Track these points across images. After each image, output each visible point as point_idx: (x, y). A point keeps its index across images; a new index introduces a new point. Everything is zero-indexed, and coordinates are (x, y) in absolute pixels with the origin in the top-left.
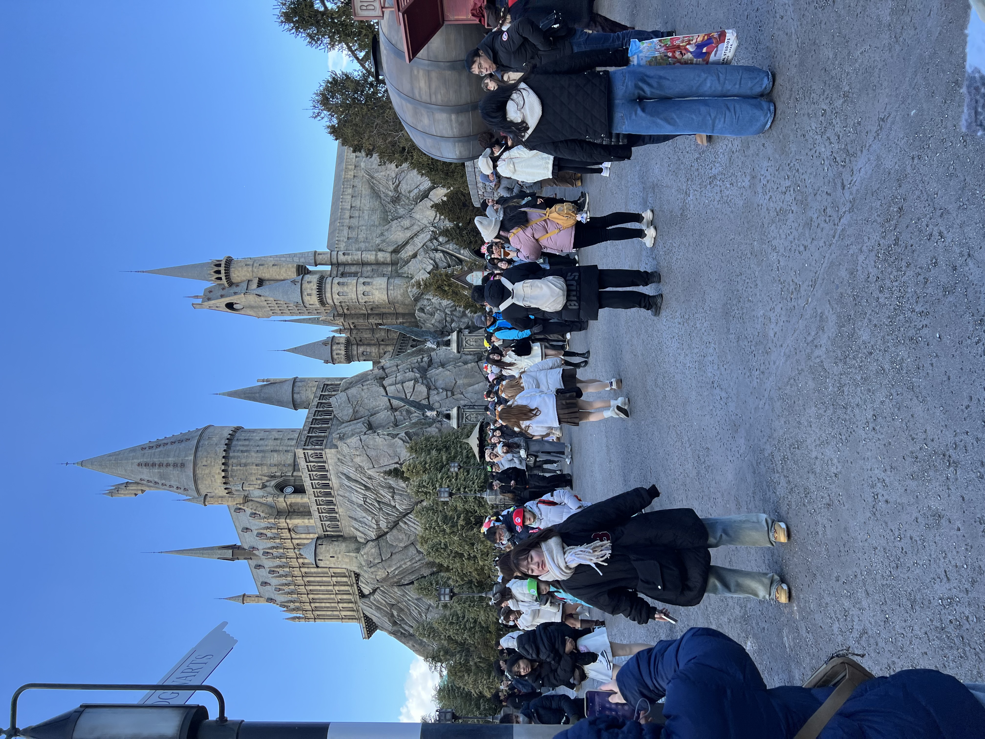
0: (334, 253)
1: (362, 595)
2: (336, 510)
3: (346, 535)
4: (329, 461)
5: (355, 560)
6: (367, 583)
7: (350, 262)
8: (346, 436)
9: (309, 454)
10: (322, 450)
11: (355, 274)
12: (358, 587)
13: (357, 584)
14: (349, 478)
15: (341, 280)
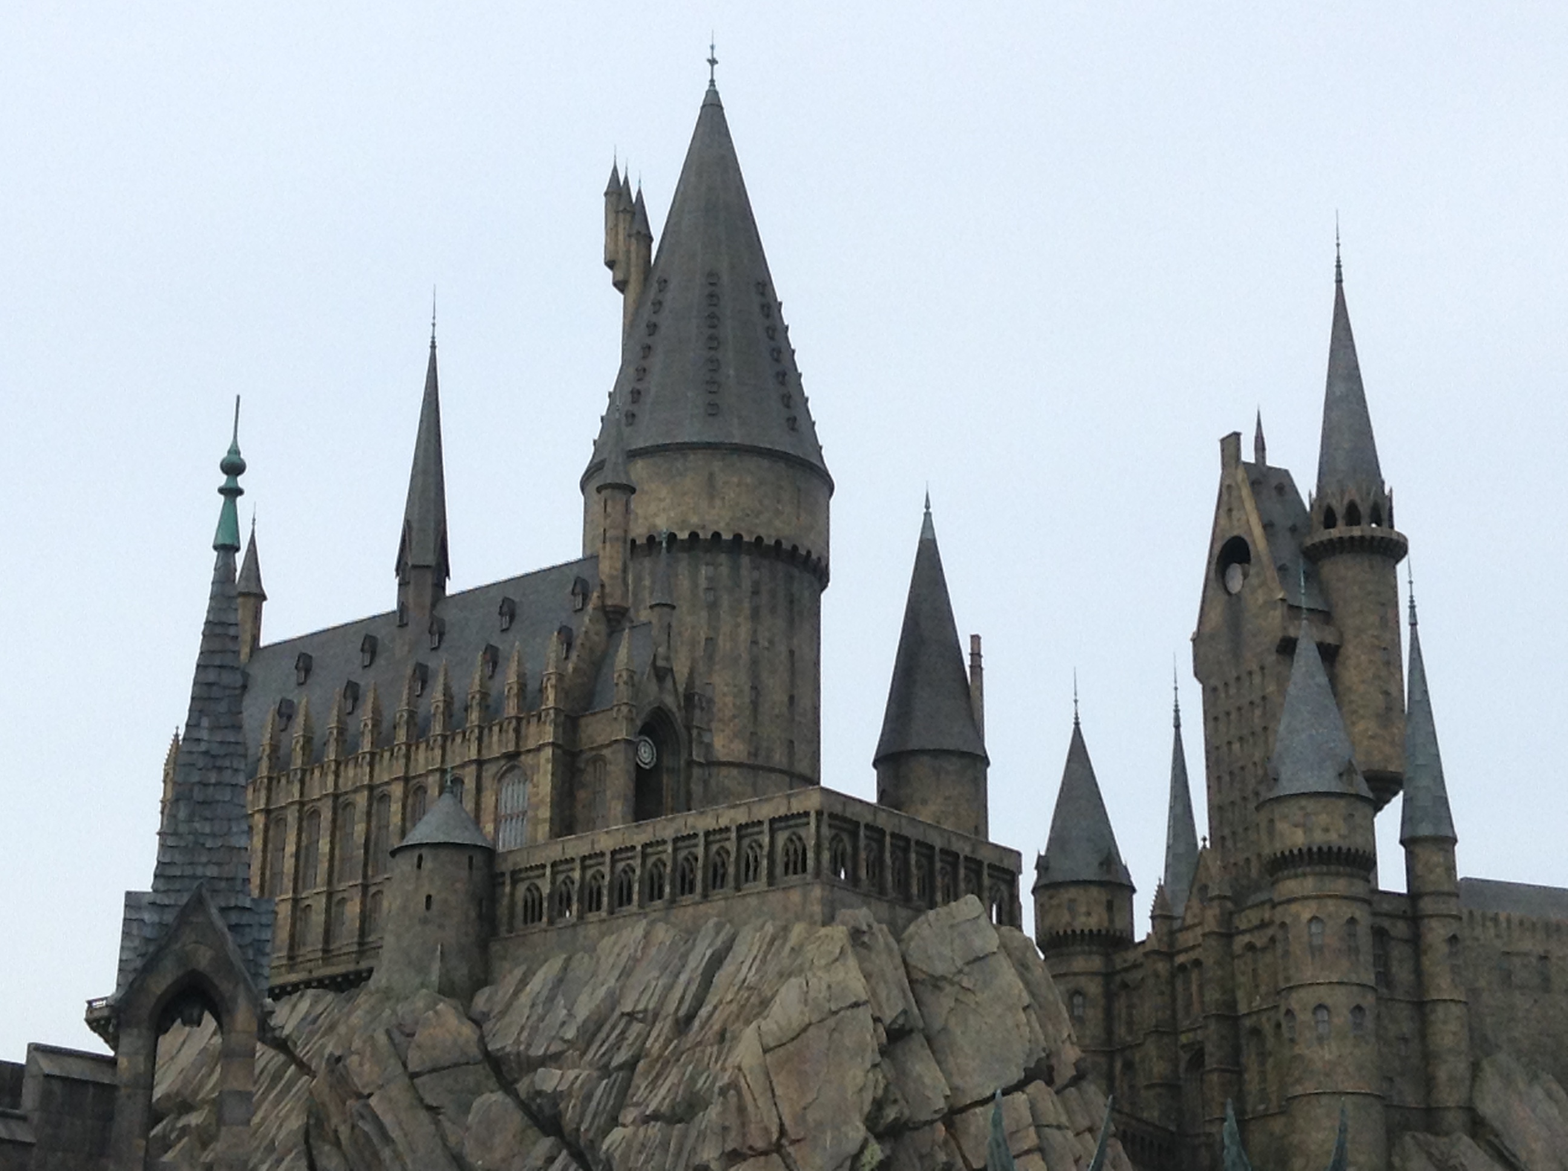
0: (1452, 907)
2: (592, 916)
3: (495, 947)
4: (775, 898)
5: (416, 977)
6: (311, 1020)
7: (1426, 961)
8: (864, 952)
9: (802, 832)
10: (818, 874)
11: (1385, 978)
12: (296, 987)
13: (308, 984)
14: (716, 962)
15: (1363, 930)
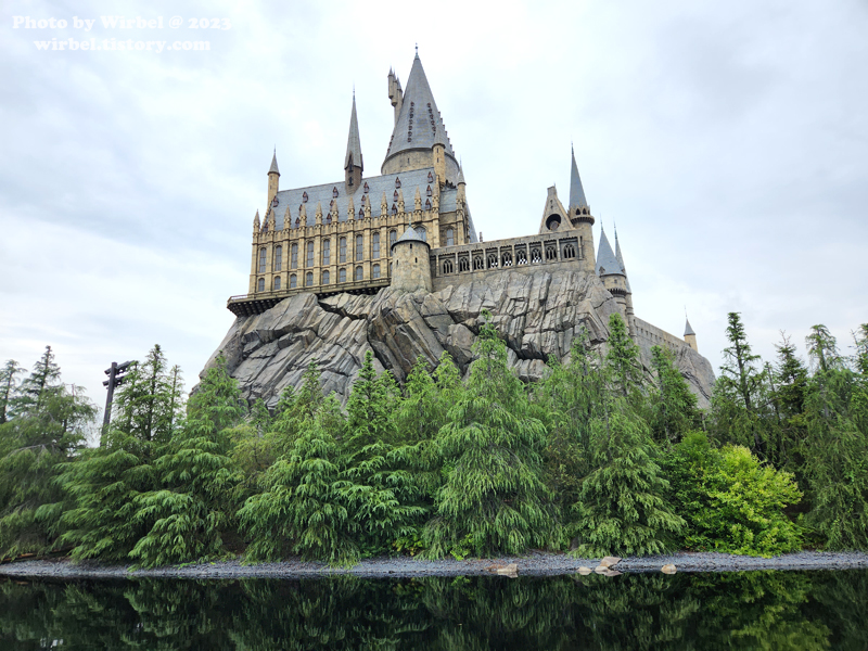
1: (321, 296)
2: (480, 270)
3: (436, 281)
4: (566, 265)
5: (415, 286)
6: (350, 303)
9: (573, 244)
13: (342, 292)
14: (549, 282)
